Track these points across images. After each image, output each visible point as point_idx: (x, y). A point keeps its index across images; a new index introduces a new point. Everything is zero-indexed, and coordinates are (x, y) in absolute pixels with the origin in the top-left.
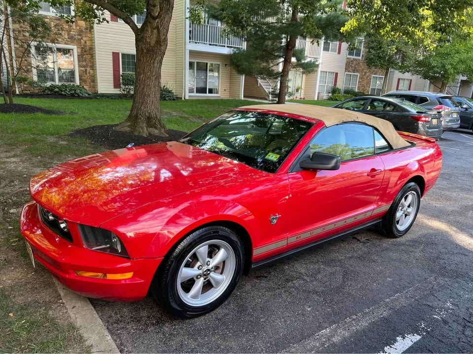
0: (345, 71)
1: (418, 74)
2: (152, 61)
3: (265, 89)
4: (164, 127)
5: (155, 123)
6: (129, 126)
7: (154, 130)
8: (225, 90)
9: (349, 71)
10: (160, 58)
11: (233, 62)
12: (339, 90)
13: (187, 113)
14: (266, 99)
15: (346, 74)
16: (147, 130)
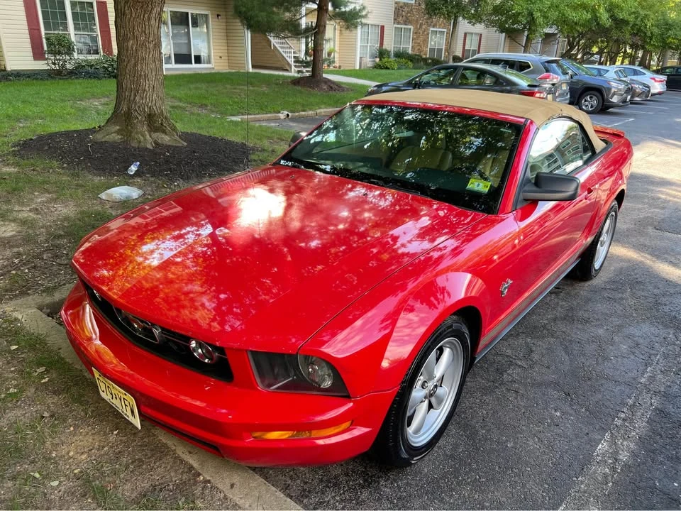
0: (394, 23)
1: (493, 27)
2: (146, 16)
3: (283, 53)
4: (174, 129)
5: (162, 124)
6: (118, 132)
7: (163, 136)
8: (221, 57)
9: (399, 23)
10: (159, 9)
11: (240, 12)
12: (388, 53)
13: (180, 100)
14: (287, 70)
15: (395, 28)
16: (150, 136)
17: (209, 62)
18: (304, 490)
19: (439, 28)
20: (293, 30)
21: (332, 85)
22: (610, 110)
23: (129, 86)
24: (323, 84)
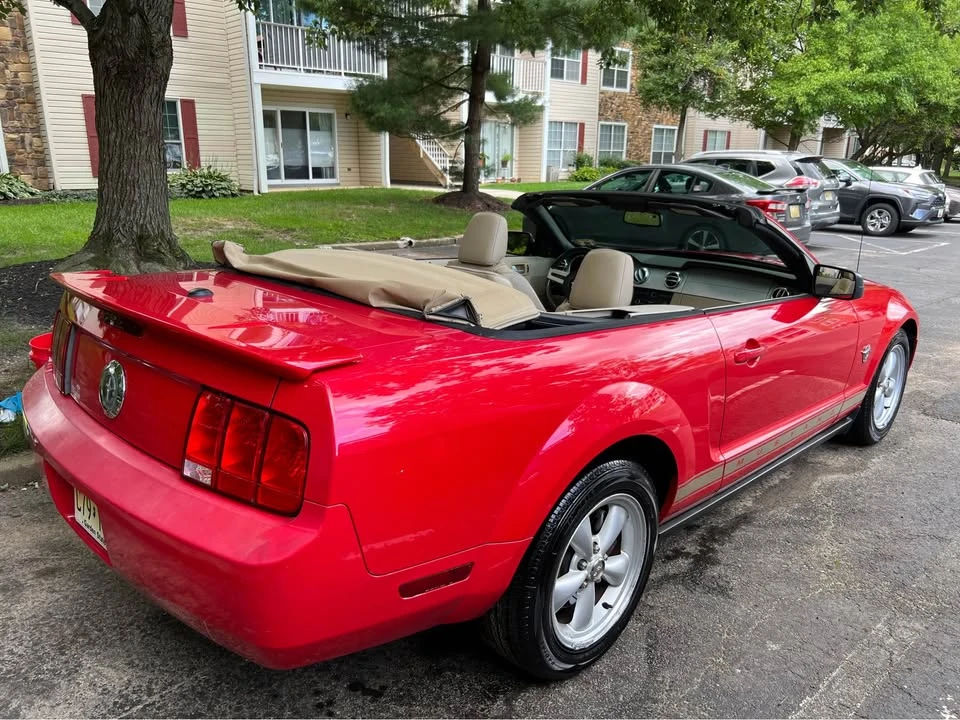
0: (600, 120)
2: (135, 97)
3: (436, 163)
5: (159, 250)
6: (91, 262)
8: (349, 169)
9: (606, 119)
11: (359, 106)
12: (589, 160)
15: (602, 126)
16: (138, 267)
17: (333, 176)
19: (667, 124)
21: (490, 203)
22: (915, 231)
23: (111, 196)
24: (477, 201)
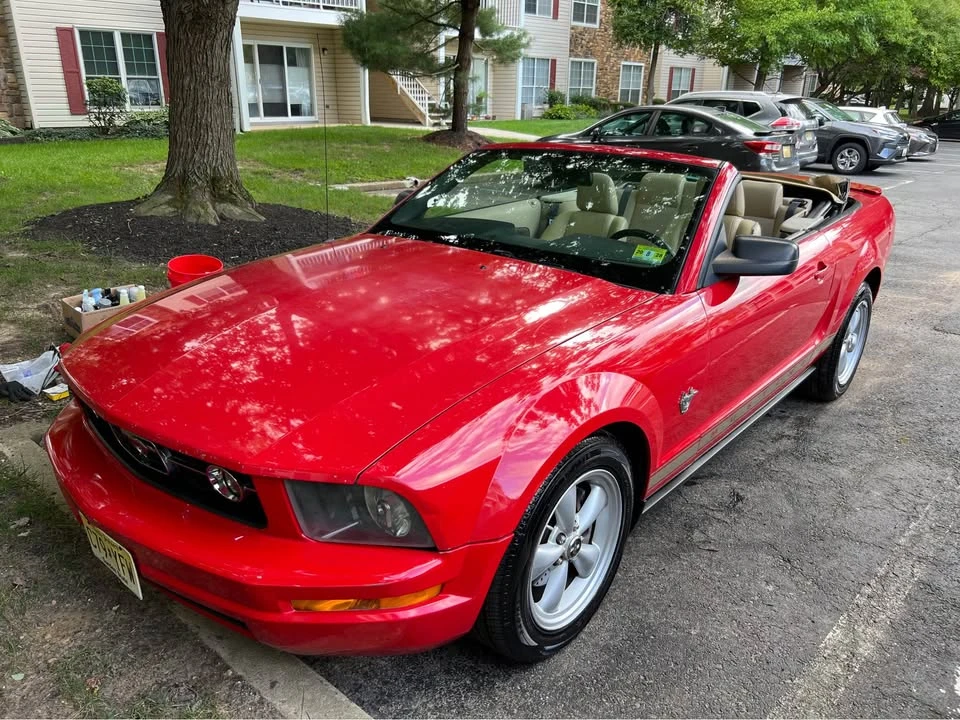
0: (570, 56)
1: (710, 58)
3: (414, 100)
5: (230, 192)
6: (168, 203)
8: (327, 107)
9: (576, 56)
10: (226, 34)
11: (352, 43)
12: (562, 96)
13: (266, 163)
14: (419, 123)
15: (572, 62)
16: (214, 208)
17: (311, 113)
18: (383, 693)
19: (634, 61)
20: (425, 66)
21: (480, 141)
22: (880, 170)
23: (185, 139)
24: (467, 140)
